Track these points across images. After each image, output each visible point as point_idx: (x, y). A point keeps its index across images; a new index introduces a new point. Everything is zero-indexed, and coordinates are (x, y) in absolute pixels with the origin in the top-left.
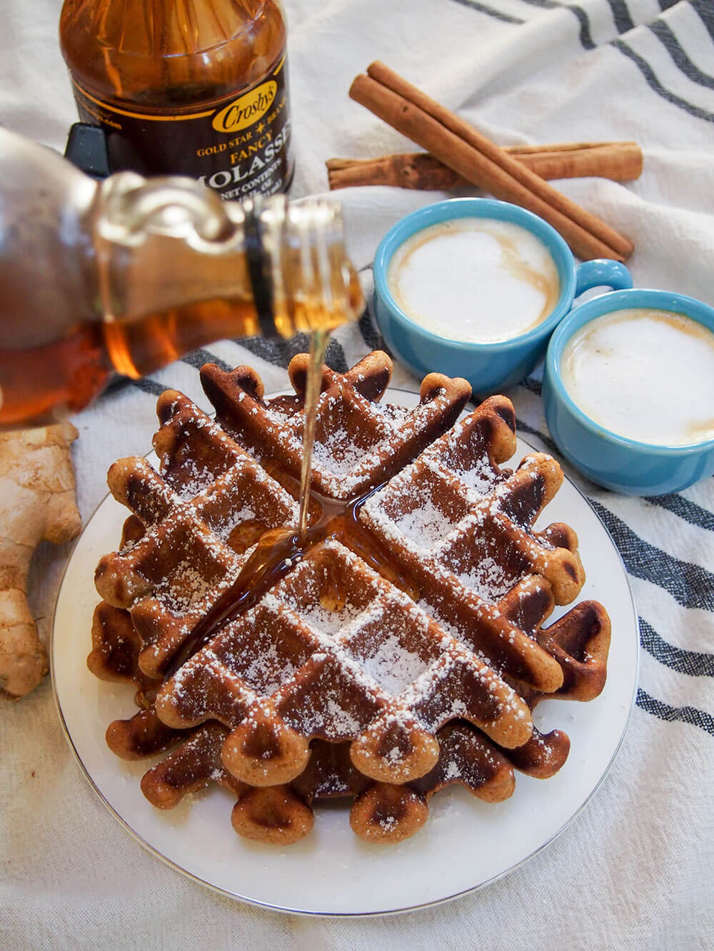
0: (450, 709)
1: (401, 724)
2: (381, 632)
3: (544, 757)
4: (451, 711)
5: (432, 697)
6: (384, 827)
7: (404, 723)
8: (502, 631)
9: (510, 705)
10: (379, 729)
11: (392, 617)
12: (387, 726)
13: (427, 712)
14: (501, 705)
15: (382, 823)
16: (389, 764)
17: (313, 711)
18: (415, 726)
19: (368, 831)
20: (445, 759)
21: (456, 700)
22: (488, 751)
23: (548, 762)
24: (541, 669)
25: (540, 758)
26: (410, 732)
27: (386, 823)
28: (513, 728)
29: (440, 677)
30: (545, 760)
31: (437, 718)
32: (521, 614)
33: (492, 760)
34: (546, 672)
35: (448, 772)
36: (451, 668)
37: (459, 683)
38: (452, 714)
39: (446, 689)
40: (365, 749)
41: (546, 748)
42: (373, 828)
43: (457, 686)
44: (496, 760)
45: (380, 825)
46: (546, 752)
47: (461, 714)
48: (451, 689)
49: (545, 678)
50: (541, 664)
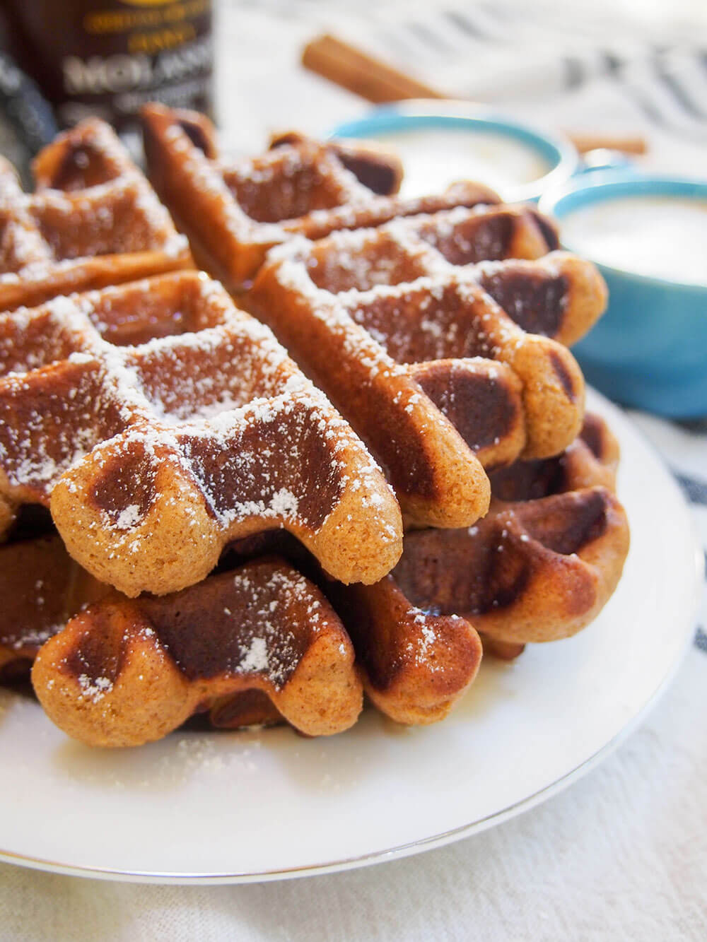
0: (267, 499)
1: (149, 449)
2: (208, 382)
3: (417, 647)
4: (267, 506)
5: (235, 449)
6: (85, 689)
7: (155, 447)
8: (400, 393)
9: (363, 480)
10: (111, 448)
11: (235, 361)
12: (126, 445)
13: (217, 476)
14: (346, 478)
15: (84, 679)
16: (111, 528)
17: (42, 449)
18: (172, 458)
19: (52, 682)
20: (248, 628)
21: (283, 490)
22: (316, 604)
23: (422, 660)
24: (448, 462)
25: (410, 648)
26: (159, 464)
27: (93, 684)
28: (353, 521)
29: (258, 416)
30: (419, 654)
31: (238, 504)
32: (449, 398)
33: (316, 617)
34: (454, 468)
35: (248, 657)
36: (283, 411)
37: (295, 455)
38: (268, 512)
39: (267, 453)
40: (74, 479)
41: (425, 631)
42: (62, 679)
43: (292, 459)
44: (321, 619)
45: (79, 682)
46: (423, 637)
47: (285, 516)
48: (277, 460)
49: (450, 478)
50: (449, 453)
